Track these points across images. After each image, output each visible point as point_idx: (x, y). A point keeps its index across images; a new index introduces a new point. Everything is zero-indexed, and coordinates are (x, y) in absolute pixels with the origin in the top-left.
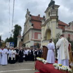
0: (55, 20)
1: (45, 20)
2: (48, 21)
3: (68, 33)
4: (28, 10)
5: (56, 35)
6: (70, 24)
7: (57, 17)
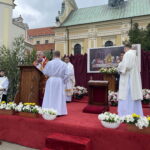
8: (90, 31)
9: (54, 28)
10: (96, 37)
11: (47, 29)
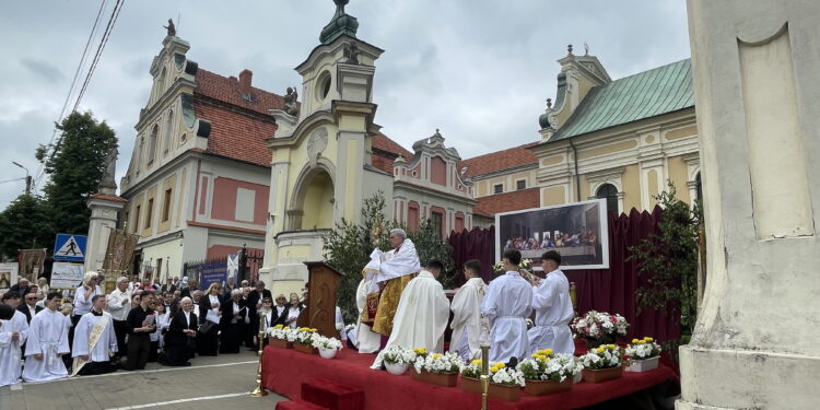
0: (359, 124)
1: (295, 113)
2: (316, 122)
3: (411, 197)
4: (171, 30)
5: (361, 205)
6: (418, 146)
7: (367, 111)
8: (642, 141)
9: (535, 147)
10: (664, 157)
11: (518, 149)
